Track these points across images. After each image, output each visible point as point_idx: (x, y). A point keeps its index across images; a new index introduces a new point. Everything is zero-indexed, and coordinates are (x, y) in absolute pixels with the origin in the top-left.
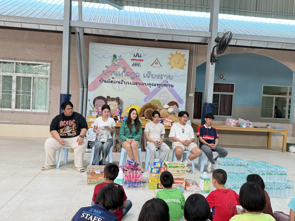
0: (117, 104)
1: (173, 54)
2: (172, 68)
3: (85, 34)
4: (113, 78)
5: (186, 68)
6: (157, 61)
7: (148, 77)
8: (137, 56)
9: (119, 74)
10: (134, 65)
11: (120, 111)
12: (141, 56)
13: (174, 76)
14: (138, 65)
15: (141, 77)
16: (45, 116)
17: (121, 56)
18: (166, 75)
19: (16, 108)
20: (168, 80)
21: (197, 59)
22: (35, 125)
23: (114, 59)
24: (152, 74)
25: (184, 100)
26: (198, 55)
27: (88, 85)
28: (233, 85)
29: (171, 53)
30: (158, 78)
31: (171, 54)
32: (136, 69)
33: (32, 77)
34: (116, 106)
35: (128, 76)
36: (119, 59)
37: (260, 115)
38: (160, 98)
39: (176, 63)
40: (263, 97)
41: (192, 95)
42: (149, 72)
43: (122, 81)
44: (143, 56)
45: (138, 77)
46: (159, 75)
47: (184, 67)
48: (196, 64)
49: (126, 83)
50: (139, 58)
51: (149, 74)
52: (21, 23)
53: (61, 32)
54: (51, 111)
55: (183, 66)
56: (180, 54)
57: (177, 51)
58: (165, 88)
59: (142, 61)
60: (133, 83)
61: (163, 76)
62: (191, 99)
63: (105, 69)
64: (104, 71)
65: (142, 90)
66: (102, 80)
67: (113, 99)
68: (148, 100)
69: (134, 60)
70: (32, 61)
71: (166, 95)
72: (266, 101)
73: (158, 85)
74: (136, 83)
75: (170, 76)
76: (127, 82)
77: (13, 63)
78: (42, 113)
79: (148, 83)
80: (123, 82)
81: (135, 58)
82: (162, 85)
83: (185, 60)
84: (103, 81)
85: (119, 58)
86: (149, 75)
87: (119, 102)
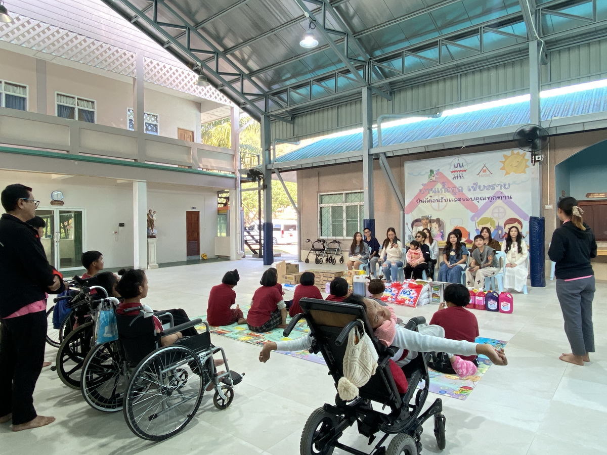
0: (437, 226)
1: (507, 156)
2: (507, 173)
4: (431, 197)
6: (485, 168)
7: (475, 190)
8: (459, 167)
9: (438, 191)
10: (455, 178)
11: (441, 234)
12: (463, 166)
13: (512, 184)
14: (460, 177)
15: (465, 192)
17: (439, 170)
18: (499, 184)
19: (347, 236)
20: (503, 190)
23: (431, 174)
24: (480, 186)
26: (556, 148)
27: (405, 207)
29: (504, 155)
30: (488, 190)
32: (457, 183)
34: (437, 229)
35: (448, 192)
38: (493, 215)
39: (512, 167)
41: (550, 207)
44: (465, 165)
45: (461, 191)
46: (489, 185)
47: (526, 169)
49: (446, 200)
50: (462, 169)
51: (475, 186)
56: (517, 153)
57: (512, 151)
58: (499, 202)
59: (465, 171)
60: (456, 199)
61: (495, 186)
62: (550, 212)
63: (422, 187)
64: (420, 190)
65: (467, 207)
66: (418, 200)
67: (434, 221)
68: (476, 218)
69: (454, 172)
70: (357, 190)
71: (501, 210)
73: (489, 198)
74: (460, 199)
75: (505, 185)
76: (448, 199)
77: (342, 194)
79: (474, 198)
80: (443, 200)
81: (456, 169)
82: (495, 198)
83: (526, 160)
84: (420, 202)
85: (436, 173)
87: (439, 224)
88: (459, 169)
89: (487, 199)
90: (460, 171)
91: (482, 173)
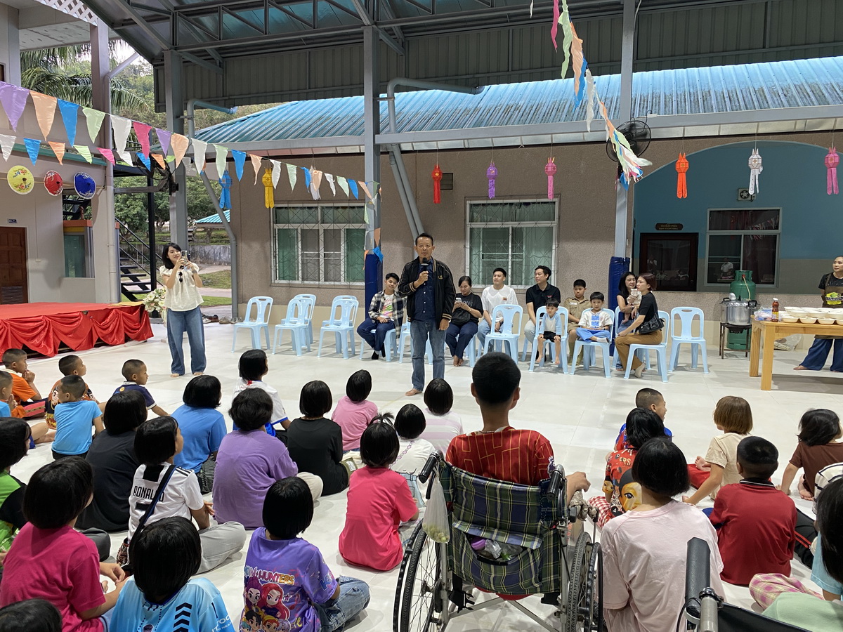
3: (403, 152)
19: (325, 280)
52: (312, 148)
53: (363, 154)
70: (342, 203)
77: (317, 208)
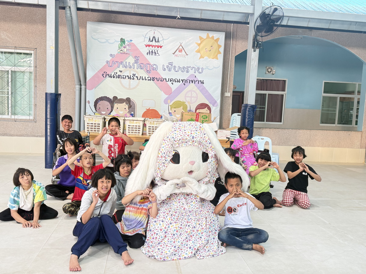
0: (127, 107)
1: (202, 38)
2: (201, 57)
3: (79, 9)
4: (121, 72)
5: (221, 57)
6: (181, 47)
7: (170, 70)
9: (129, 66)
10: (150, 53)
13: (205, 69)
14: (155, 53)
15: (160, 70)
16: (30, 124)
17: (131, 40)
18: (193, 67)
20: (197, 74)
21: (236, 45)
22: (17, 137)
23: (122, 44)
24: (175, 66)
25: (219, 102)
26: (237, 39)
27: (87, 81)
28: (285, 81)
29: (200, 36)
30: (182, 72)
31: (201, 38)
32: (151, 59)
33: (10, 71)
34: (126, 110)
35: (141, 69)
36: (128, 45)
37: (320, 121)
38: (186, 99)
39: (207, 51)
40: (324, 97)
41: (229, 94)
42: (170, 63)
43: (134, 75)
44: (161, 41)
45: (155, 69)
46: (184, 67)
47: (219, 55)
48: (234, 52)
49: (139, 79)
54: (37, 117)
55: (217, 55)
56: (213, 37)
57: (208, 34)
58: (192, 85)
59: (161, 47)
60: (149, 78)
61: (190, 69)
62: (228, 100)
63: (109, 58)
64: (107, 62)
65: (161, 88)
66: (105, 75)
67: (121, 101)
68: (169, 101)
70: (8, 49)
71: (194, 95)
72: (328, 103)
73: (183, 81)
74: (153, 78)
75: (198, 68)
76: (140, 77)
78: (26, 120)
79: (169, 79)
80: (135, 77)
81: (151, 43)
82: (188, 81)
83: (219, 46)
84: (107, 76)
85: (128, 43)
86: (170, 67)
87: (130, 104)
88: (154, 43)
89: (181, 82)
90: (155, 46)
91: (177, 52)
